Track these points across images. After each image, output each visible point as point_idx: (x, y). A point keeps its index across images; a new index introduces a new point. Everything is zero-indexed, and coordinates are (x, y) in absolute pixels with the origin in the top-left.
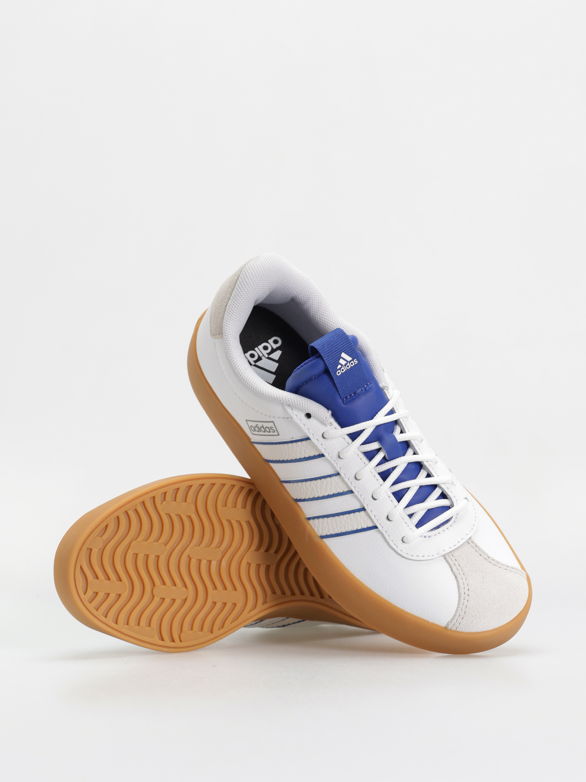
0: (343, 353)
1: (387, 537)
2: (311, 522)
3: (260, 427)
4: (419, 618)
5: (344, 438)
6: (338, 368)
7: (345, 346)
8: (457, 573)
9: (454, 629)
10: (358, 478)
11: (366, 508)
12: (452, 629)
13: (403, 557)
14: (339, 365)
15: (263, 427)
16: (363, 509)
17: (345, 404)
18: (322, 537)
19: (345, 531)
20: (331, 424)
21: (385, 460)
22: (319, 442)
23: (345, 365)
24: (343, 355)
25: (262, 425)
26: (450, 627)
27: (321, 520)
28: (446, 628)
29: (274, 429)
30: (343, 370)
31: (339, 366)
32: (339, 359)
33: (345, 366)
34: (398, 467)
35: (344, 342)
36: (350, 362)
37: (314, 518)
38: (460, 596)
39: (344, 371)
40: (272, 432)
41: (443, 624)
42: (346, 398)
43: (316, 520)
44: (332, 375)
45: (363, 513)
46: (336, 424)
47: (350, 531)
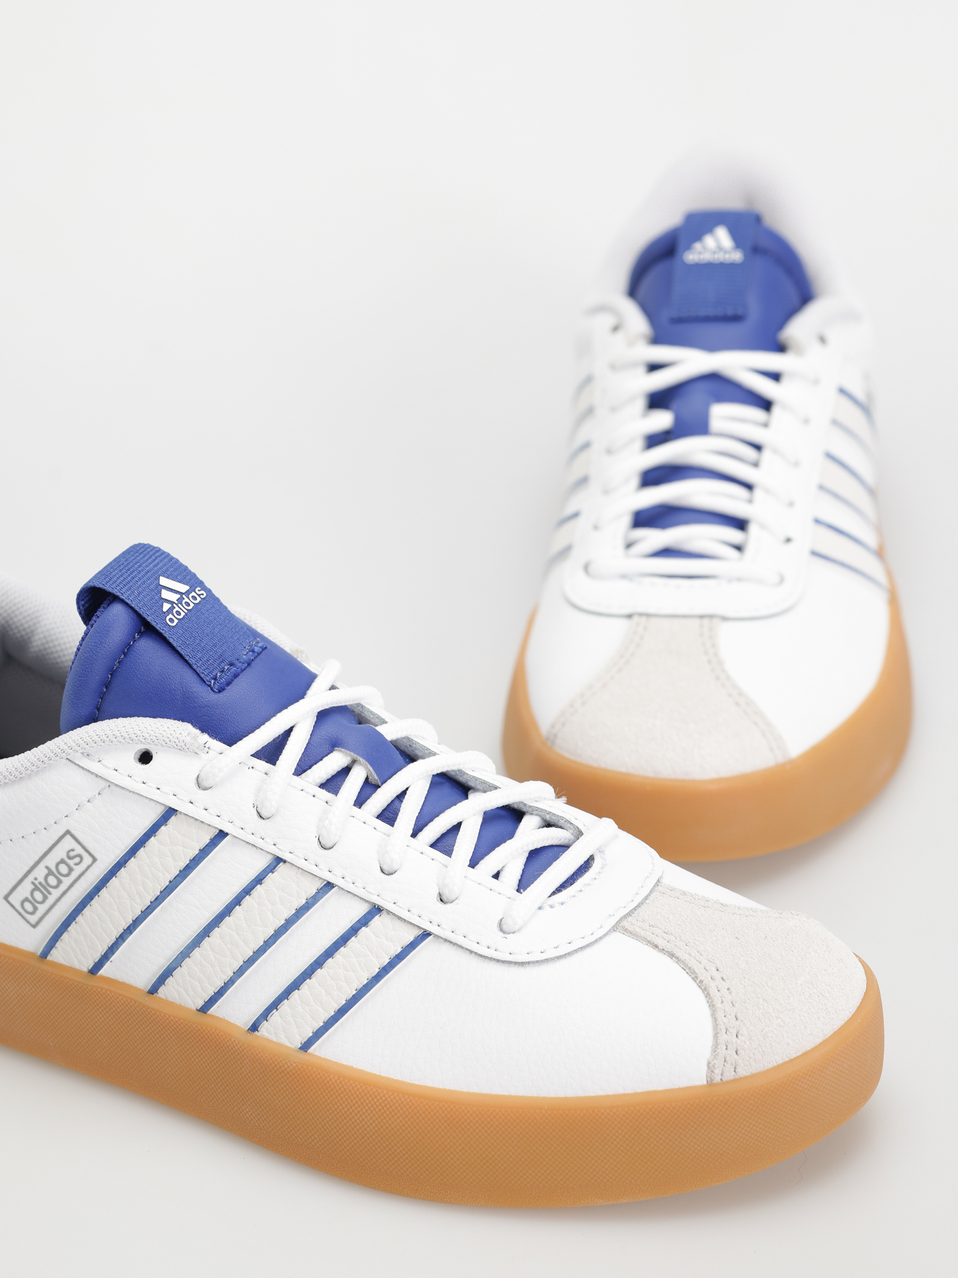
0: (161, 577)
1: (460, 940)
2: (265, 1030)
3: (42, 880)
4: (636, 1094)
5: (252, 768)
6: (165, 609)
7: (161, 564)
8: (669, 947)
9: (729, 1075)
10: (329, 845)
11: (379, 902)
12: (725, 1079)
13: (522, 964)
14: (164, 604)
15: (50, 873)
16: (376, 910)
17: (220, 691)
18: (306, 1046)
19: (354, 992)
20: (207, 749)
21: (369, 787)
22: (197, 804)
23: (180, 600)
24: (163, 581)
25: (47, 867)
26: (717, 1079)
27: (285, 1005)
28: (710, 1084)
29: (79, 850)
30: (178, 613)
31: (166, 607)
32: (160, 592)
33: (180, 605)
34: (409, 789)
35: (154, 558)
36: (187, 593)
37: (265, 1015)
38: (703, 988)
39: (183, 614)
40: (76, 864)
41: (698, 1078)
42: (215, 679)
43: (275, 1016)
44: (158, 628)
45: (377, 921)
46: (217, 745)
47: (367, 984)
